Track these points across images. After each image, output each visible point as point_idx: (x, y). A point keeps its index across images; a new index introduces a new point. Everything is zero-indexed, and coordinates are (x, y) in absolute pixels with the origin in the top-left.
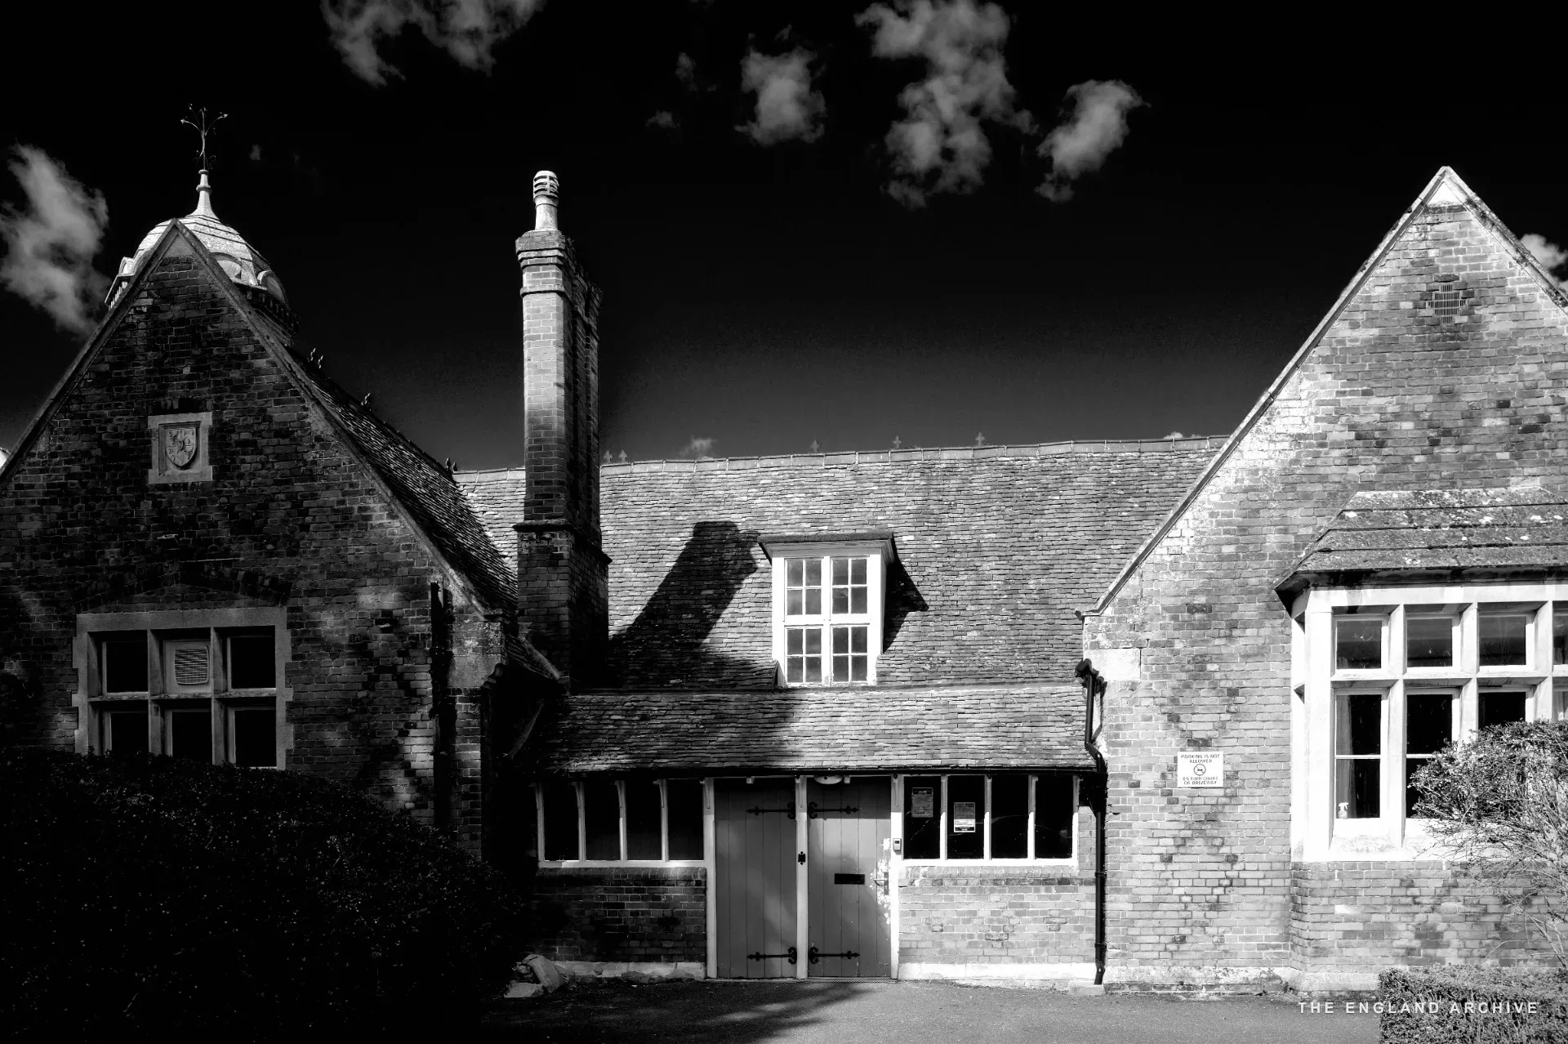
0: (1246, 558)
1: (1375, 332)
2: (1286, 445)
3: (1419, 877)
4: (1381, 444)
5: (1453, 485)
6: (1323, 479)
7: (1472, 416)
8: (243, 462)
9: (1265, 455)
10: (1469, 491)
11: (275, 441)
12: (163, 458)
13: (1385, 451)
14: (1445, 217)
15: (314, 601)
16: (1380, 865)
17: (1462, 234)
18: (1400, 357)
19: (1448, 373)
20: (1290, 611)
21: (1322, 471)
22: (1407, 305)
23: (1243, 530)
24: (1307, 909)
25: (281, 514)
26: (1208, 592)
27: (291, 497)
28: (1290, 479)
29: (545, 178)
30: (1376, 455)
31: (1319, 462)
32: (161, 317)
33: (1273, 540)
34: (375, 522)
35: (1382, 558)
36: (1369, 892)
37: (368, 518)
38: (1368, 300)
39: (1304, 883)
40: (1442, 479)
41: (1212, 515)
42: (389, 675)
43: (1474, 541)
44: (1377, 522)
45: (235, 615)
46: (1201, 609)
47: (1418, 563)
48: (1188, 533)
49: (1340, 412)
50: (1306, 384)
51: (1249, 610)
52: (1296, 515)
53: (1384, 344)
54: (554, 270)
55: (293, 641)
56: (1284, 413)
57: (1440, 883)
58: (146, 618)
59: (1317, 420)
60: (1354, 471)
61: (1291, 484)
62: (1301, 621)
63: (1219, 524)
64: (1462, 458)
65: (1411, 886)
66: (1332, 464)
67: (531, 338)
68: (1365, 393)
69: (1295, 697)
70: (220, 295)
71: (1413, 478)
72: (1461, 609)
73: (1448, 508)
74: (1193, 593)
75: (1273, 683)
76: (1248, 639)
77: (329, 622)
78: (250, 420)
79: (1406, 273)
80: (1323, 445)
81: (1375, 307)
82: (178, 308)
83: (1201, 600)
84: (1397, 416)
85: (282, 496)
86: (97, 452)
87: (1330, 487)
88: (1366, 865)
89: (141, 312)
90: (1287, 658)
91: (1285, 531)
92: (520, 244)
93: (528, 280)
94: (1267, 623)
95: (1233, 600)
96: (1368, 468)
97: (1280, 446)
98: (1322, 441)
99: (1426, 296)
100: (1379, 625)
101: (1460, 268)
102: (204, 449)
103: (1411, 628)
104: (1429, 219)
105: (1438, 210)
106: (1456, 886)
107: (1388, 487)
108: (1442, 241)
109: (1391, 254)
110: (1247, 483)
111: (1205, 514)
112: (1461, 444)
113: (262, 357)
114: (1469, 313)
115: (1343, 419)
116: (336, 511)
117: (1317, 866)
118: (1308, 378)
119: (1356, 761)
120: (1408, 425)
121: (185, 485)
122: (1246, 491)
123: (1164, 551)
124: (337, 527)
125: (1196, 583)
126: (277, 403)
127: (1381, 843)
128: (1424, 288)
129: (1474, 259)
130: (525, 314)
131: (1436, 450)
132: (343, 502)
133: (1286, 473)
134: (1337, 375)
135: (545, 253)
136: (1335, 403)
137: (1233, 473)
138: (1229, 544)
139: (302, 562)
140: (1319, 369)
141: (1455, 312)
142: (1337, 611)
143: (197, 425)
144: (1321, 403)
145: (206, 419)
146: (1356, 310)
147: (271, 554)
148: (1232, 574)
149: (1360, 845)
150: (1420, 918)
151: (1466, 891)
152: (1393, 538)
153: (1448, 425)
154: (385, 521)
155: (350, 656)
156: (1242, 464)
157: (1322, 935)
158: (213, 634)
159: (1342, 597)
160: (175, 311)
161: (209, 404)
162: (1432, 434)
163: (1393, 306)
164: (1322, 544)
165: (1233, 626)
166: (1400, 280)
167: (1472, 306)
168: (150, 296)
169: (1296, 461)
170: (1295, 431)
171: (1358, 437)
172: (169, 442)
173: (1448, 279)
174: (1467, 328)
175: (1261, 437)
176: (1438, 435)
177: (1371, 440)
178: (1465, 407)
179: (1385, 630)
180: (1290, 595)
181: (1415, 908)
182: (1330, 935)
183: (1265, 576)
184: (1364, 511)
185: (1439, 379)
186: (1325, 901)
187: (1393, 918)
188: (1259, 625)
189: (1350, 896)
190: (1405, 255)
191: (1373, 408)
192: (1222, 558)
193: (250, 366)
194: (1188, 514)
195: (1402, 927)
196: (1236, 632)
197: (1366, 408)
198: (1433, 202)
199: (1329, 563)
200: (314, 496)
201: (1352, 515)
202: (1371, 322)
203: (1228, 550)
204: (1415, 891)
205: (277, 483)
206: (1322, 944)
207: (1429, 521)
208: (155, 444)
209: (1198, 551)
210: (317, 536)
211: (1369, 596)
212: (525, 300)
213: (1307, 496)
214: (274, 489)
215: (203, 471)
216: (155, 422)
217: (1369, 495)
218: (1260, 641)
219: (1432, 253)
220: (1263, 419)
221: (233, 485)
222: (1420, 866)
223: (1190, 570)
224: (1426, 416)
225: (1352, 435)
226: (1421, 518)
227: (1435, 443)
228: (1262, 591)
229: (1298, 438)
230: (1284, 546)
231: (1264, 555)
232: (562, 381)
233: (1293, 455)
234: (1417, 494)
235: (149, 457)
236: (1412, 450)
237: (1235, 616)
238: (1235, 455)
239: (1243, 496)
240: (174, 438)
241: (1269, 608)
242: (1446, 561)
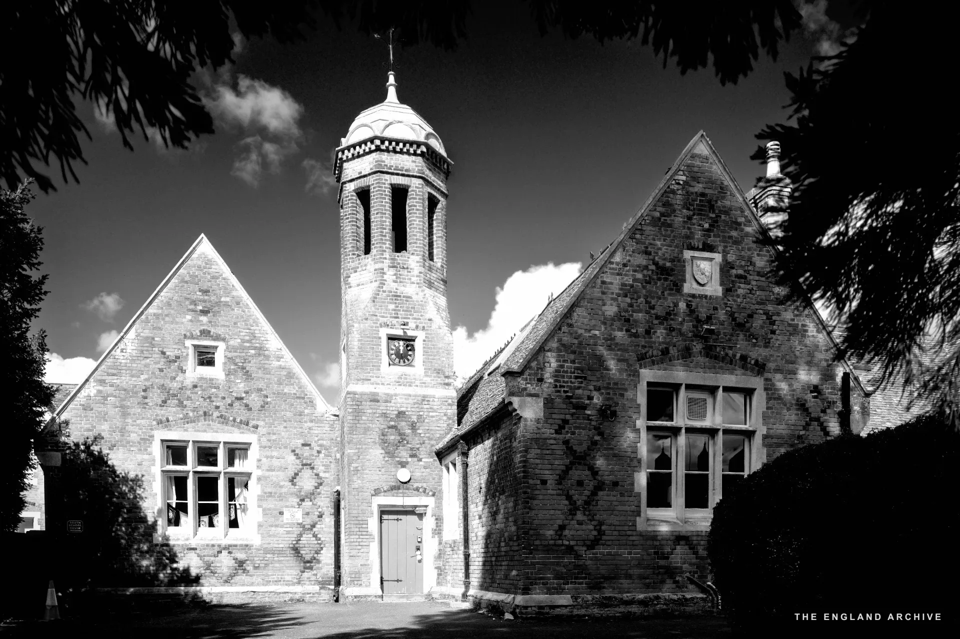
8: (739, 288)
11: (757, 278)
12: (691, 279)
15: (778, 376)
25: (760, 322)
27: (766, 313)
32: (691, 189)
34: (810, 334)
37: (806, 331)
42: (816, 423)
45: (732, 380)
55: (767, 398)
58: (680, 375)
70: (726, 183)
77: (785, 389)
78: (743, 263)
82: (701, 185)
85: (761, 312)
86: (653, 267)
89: (679, 184)
102: (716, 276)
113: (750, 226)
116: (790, 325)
121: (706, 296)
124: (791, 334)
126: (758, 255)
132: (793, 320)
139: (772, 352)
145: (718, 257)
147: (755, 345)
154: (815, 334)
155: (798, 409)
158: (720, 390)
160: (698, 188)
161: (720, 249)
168: (684, 175)
172: (695, 267)
193: (742, 230)
200: (778, 314)
205: (758, 303)
208: (688, 269)
210: (779, 337)
214: (757, 307)
215: (714, 289)
216: (688, 254)
221: (734, 301)
235: (684, 276)
240: (699, 266)
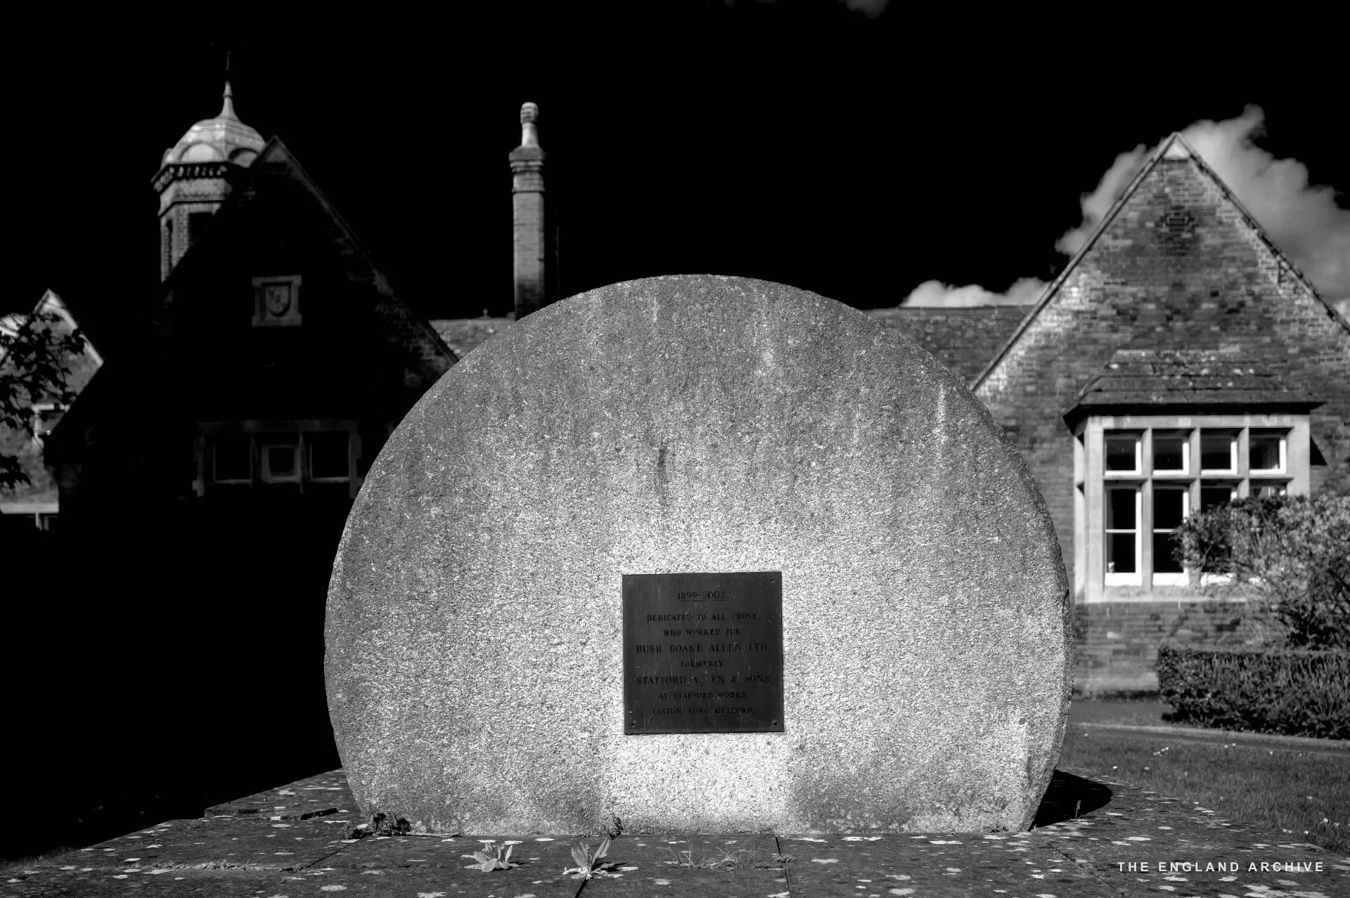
0: (1042, 395)
1: (1129, 242)
2: (1070, 317)
3: (1162, 612)
4: (1134, 319)
5: (1182, 347)
6: (1095, 341)
7: (1194, 301)
9: (1055, 324)
10: (1192, 352)
12: (263, 309)
13: (1137, 323)
14: (1176, 165)
16: (1136, 605)
17: (1187, 178)
18: (1146, 260)
19: (1179, 272)
20: (1073, 432)
21: (1094, 336)
22: (1150, 225)
23: (1040, 375)
24: (1089, 635)
26: (1017, 418)
28: (1073, 341)
29: (529, 109)
30: (1131, 325)
31: (1092, 329)
33: (1061, 382)
35: (1137, 396)
36: (1131, 623)
37: (420, 355)
38: (1125, 220)
39: (1085, 618)
40: (1175, 343)
41: (1020, 364)
43: (1197, 386)
44: (1131, 371)
45: (316, 425)
46: (1012, 429)
47: (1161, 400)
48: (1004, 377)
49: (1106, 296)
50: (1083, 276)
51: (1045, 430)
52: (1077, 365)
53: (1135, 251)
54: (537, 176)
55: (362, 443)
56: (1068, 295)
57: (1176, 617)
58: (250, 425)
59: (1091, 301)
60: (1116, 336)
61: (1073, 344)
62: (1081, 439)
63: (1024, 371)
64: (1188, 330)
65: (1157, 618)
66: (1101, 331)
67: (520, 225)
68: (1123, 284)
69: (1077, 491)
71: (1156, 342)
72: (1188, 432)
73: (1178, 363)
74: (1007, 418)
75: (1061, 481)
76: (1043, 451)
79: (1150, 203)
80: (1094, 318)
81: (1129, 225)
83: (1012, 423)
84: (1145, 300)
87: (1100, 347)
88: (1127, 605)
90: (1071, 464)
91: (1069, 377)
92: (512, 157)
93: (517, 182)
94: (1057, 439)
95: (1034, 423)
96: (1126, 334)
97: (1065, 318)
98: (1094, 315)
99: (1163, 219)
100: (1134, 442)
101: (1185, 201)
102: (295, 303)
103: (1156, 445)
104: (1165, 167)
105: (1171, 161)
106: (1186, 618)
107: (1138, 348)
108: (1172, 181)
109: (1140, 190)
110: (1043, 343)
111: (1015, 364)
112: (1187, 320)
115: (1108, 301)
116: (395, 350)
117: (1095, 606)
118: (1085, 272)
119: (1119, 535)
120: (1151, 306)
121: (281, 328)
122: (1043, 348)
123: (987, 389)
125: (1008, 411)
127: (1136, 590)
128: (1162, 214)
129: (1196, 195)
130: (515, 207)
131: (1171, 324)
132: (401, 343)
133: (1070, 336)
134: (1104, 271)
135: (531, 164)
136: (1103, 289)
137: (1034, 336)
138: (1031, 384)
140: (1092, 266)
141: (1182, 230)
142: (1107, 432)
143: (290, 284)
144: (1093, 289)
145: (297, 280)
146: (1116, 226)
148: (1032, 406)
149: (1122, 591)
150: (1164, 640)
151: (1194, 622)
152: (1144, 383)
153: (1178, 306)
156: (1039, 329)
157: (1098, 653)
158: (301, 438)
159: (1109, 423)
162: (1168, 312)
163: (1142, 225)
164: (1096, 385)
165: (1033, 441)
166: (1146, 208)
167: (1194, 227)
169: (1077, 329)
170: (1076, 308)
171: (1119, 313)
172: (268, 296)
173: (1178, 208)
174: (1190, 241)
175: (1054, 312)
176: (1172, 313)
177: (1127, 315)
178: (1190, 296)
179: (1138, 444)
180: (1075, 420)
181: (1160, 634)
182: (1104, 653)
183: (1056, 407)
184: (1123, 365)
185: (1172, 275)
186: (1100, 629)
187: (1146, 641)
188: (1052, 441)
189: (1117, 626)
190: (1150, 191)
191: (1130, 293)
192: (1026, 394)
194: (1003, 364)
195: (1151, 647)
196: (1036, 446)
197: (1124, 293)
198: (1167, 155)
199: (1102, 399)
201: (1115, 366)
202: (1126, 235)
203: (1030, 389)
204: (1160, 622)
206: (1099, 659)
207: (1167, 372)
208: (257, 298)
209: (1010, 390)
211: (1129, 422)
212: (515, 197)
213: (1084, 353)
215: (294, 318)
216: (258, 281)
217: (1125, 353)
218: (1052, 452)
219: (1167, 190)
220: (1054, 299)
222: (1164, 605)
223: (1004, 402)
224: (1164, 300)
225: (1114, 312)
226: (1162, 370)
227: (1169, 319)
228: (1053, 417)
229: (1077, 314)
230: (1069, 387)
231: (1055, 393)
232: (542, 256)
233: (1074, 324)
234: (1158, 354)
235: (253, 307)
236: (1154, 323)
237: (1035, 434)
238: (1035, 323)
239: (1040, 352)
240: (272, 294)
241: (1058, 429)
242: (1179, 400)
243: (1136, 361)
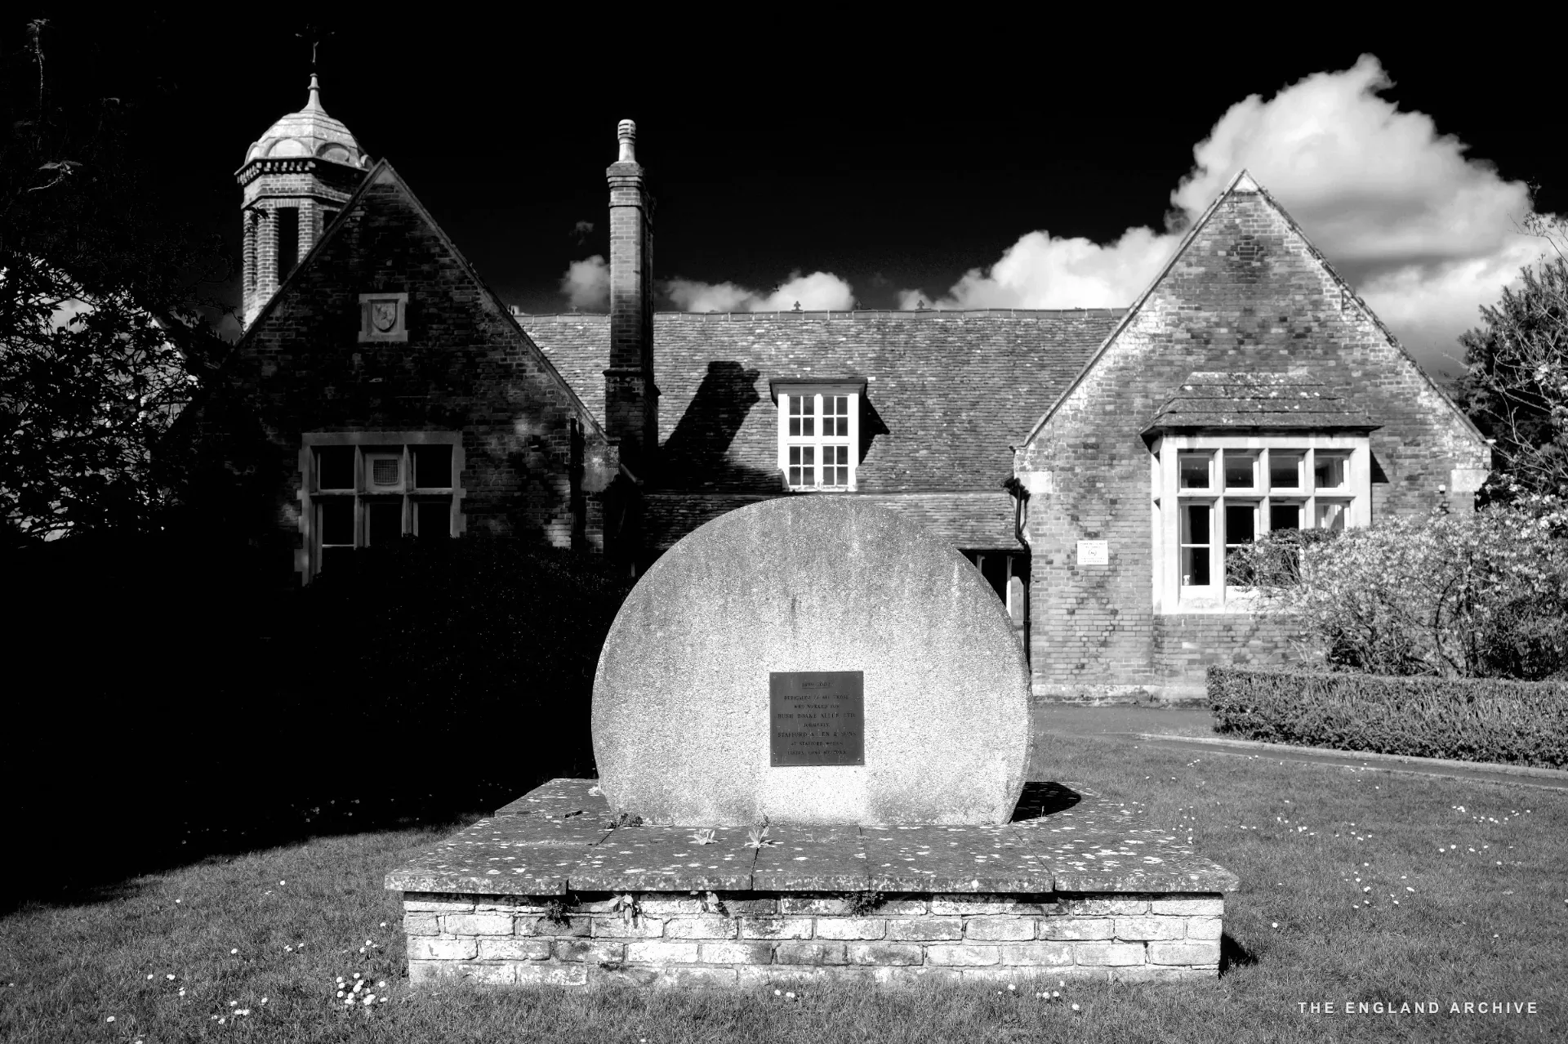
0: (1121, 414)
1: (1202, 269)
2: (1147, 340)
3: (1235, 624)
4: (1207, 342)
5: (1253, 370)
6: (1170, 363)
7: (1264, 326)
8: (431, 328)
9: (1133, 347)
10: (1263, 374)
11: (455, 315)
12: (369, 325)
13: (1210, 346)
14: (1245, 198)
15: (482, 428)
16: (1210, 617)
17: (1256, 210)
18: (1218, 286)
19: (1249, 298)
20: (1150, 449)
21: (1169, 358)
22: (1222, 253)
23: (1119, 395)
24: (1165, 645)
25: (458, 366)
26: (1097, 436)
27: (467, 354)
28: (1150, 363)
29: (626, 125)
30: (1205, 348)
31: (1168, 352)
32: (372, 225)
33: (1138, 402)
34: (528, 374)
35: (1209, 418)
36: (1205, 634)
37: (524, 371)
38: (1198, 249)
39: (1162, 628)
40: (1246, 366)
41: (1099, 384)
42: (537, 482)
43: (1266, 408)
44: (1204, 392)
45: (421, 438)
46: (1092, 446)
47: (1231, 422)
48: (1084, 396)
49: (1181, 320)
50: (1159, 301)
51: (1123, 448)
52: (1153, 386)
53: (1209, 277)
54: (634, 191)
55: (467, 456)
56: (1145, 319)
57: (1248, 628)
58: (355, 437)
59: (1166, 325)
60: (1190, 359)
61: (1150, 366)
62: (1157, 456)
63: (1103, 390)
64: (1258, 353)
65: (1230, 630)
66: (1176, 353)
67: (617, 238)
68: (1197, 309)
69: (1154, 505)
70: (415, 211)
71: (1228, 364)
72: (1258, 452)
73: (1249, 386)
74: (1087, 436)
75: (1139, 496)
76: (1120, 469)
77: (493, 444)
78: (437, 300)
79: (1221, 233)
80: (1170, 341)
81: (1202, 254)
82: (383, 219)
83: (1092, 440)
84: (1218, 325)
85: (460, 354)
86: (320, 318)
87: (1176, 369)
88: (1202, 617)
89: (355, 221)
90: (1148, 480)
91: (1146, 397)
92: (609, 172)
93: (614, 197)
94: (1136, 457)
95: (1113, 441)
96: (1200, 357)
97: (1142, 341)
98: (1169, 338)
99: (1234, 248)
100: (1207, 461)
101: (1255, 232)
102: (401, 319)
103: (1226, 462)
104: (1235, 199)
105: (1240, 194)
106: (1257, 630)
107: (1212, 370)
108: (1243, 213)
109: (1212, 220)
110: (1121, 364)
111: (1095, 384)
112: (1257, 344)
113: (446, 256)
114: (1261, 260)
115: (1183, 325)
116: (500, 366)
117: (1170, 617)
118: (1160, 297)
119: (1194, 550)
120: (1224, 330)
121: (387, 344)
122: (1122, 369)
123: (1068, 408)
124: (501, 377)
125: (1088, 429)
126: (457, 288)
127: (1211, 602)
128: (1233, 243)
129: (1264, 226)
130: (612, 221)
131: (1242, 347)
132: (505, 360)
133: (1147, 358)
134: (1178, 297)
135: (628, 179)
136: (1177, 314)
137: (1112, 358)
138: (1110, 403)
139: (474, 401)
140: (1168, 291)
141: (1252, 259)
142: (1180, 451)
143: (396, 301)
144: (1169, 314)
145: (403, 298)
146: (1190, 254)
147: (450, 394)
148: (1111, 424)
149: (1197, 603)
150: (1236, 650)
151: (1265, 633)
152: (1216, 405)
153: (1249, 331)
154: (536, 374)
155: (510, 467)
156: (1118, 351)
157: (1174, 662)
158: (406, 450)
159: (1183, 442)
160: (382, 221)
161: (406, 287)
162: (1240, 336)
163: (1214, 253)
164: (1170, 407)
165: (1113, 458)
166: (1218, 237)
167: (1263, 256)
168: (362, 209)
169: (1153, 351)
170: (1152, 331)
171: (1193, 337)
172: (375, 312)
173: (1248, 238)
174: (1260, 269)
175: (1131, 334)
176: (1243, 337)
177: (1200, 339)
178: (1260, 320)
179: (1211, 463)
180: (1151, 439)
181: (1233, 644)
182: (1180, 662)
183: (1134, 426)
184: (1197, 386)
185: (1244, 302)
186: (1176, 640)
187: (1220, 651)
188: (1131, 458)
189: (1191, 636)
190: (1221, 221)
191: (1204, 318)
192: (1105, 413)
193: (437, 262)
194: (1084, 384)
195: (1225, 657)
196: (1115, 462)
197: (1197, 318)
198: (1238, 188)
199: (1175, 420)
200: (484, 355)
201: (1189, 388)
202: (1199, 263)
203: (1110, 408)
204: (1232, 633)
205: (456, 344)
206: (1175, 668)
207: (1238, 394)
208: (364, 315)
209: (1090, 409)
210: (485, 382)
211: (1201, 442)
212: (612, 211)
213: (1160, 374)
214: (454, 349)
215: (400, 334)
216: (364, 298)
217: (1200, 375)
218: (1131, 469)
219: (1238, 221)
220: (1131, 323)
221: (423, 344)
222: (1237, 617)
223: (1084, 420)
224: (1236, 325)
225: (1189, 336)
226: (1233, 392)
227: (1241, 342)
228: (1131, 435)
229: (1154, 337)
230: (1145, 406)
231: (1133, 413)
232: (639, 269)
233: (1151, 347)
234: (1230, 375)
235: (360, 324)
236: (1226, 347)
237: (1114, 451)
238: (1114, 346)
239: (1119, 373)
240: (379, 310)
241: (1136, 446)
242: (1249, 422)
243: (1209, 383)
